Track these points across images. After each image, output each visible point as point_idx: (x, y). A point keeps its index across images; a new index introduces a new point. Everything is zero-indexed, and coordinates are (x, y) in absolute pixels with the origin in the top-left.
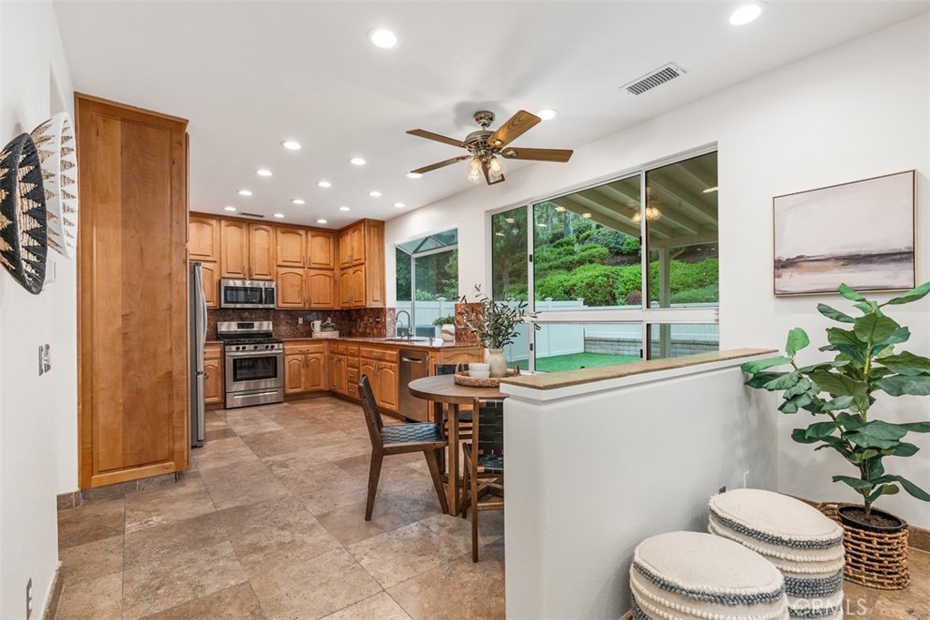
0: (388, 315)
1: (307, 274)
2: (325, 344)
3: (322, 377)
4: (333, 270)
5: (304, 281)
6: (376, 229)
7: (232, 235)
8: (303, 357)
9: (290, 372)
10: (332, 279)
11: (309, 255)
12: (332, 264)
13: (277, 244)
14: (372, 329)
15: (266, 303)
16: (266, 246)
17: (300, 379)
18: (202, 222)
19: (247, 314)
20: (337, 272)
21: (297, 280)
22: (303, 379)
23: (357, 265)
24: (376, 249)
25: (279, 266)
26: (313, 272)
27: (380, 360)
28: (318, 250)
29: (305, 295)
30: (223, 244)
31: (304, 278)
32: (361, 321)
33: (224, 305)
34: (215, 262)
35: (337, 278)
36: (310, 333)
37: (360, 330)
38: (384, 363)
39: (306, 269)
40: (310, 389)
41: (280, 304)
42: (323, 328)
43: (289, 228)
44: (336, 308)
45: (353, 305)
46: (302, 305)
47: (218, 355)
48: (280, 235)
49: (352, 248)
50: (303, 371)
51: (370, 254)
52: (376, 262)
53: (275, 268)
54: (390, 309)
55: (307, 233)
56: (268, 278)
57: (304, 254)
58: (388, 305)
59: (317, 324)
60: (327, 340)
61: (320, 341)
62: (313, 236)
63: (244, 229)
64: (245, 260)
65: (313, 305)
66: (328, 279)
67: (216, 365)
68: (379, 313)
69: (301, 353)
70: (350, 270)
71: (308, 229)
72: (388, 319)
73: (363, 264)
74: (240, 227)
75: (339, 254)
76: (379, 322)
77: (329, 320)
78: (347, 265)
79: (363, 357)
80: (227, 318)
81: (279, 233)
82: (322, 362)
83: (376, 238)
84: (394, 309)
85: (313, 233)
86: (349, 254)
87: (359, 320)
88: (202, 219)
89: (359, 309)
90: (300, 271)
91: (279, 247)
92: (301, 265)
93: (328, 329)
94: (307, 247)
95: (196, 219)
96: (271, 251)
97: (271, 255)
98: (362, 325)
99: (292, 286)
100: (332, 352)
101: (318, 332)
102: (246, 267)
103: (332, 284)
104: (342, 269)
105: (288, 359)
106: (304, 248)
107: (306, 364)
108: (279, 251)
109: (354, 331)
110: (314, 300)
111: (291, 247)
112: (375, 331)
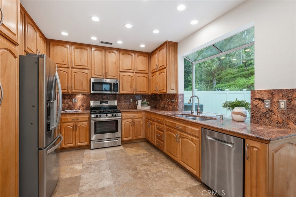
0: (179, 98)
1: (135, 76)
2: (144, 113)
3: (142, 131)
4: (148, 73)
5: (133, 79)
6: (173, 47)
7: (97, 55)
8: (132, 120)
9: (125, 129)
10: (147, 79)
11: (136, 66)
12: (147, 71)
13: (120, 60)
14: (169, 106)
15: (113, 91)
16: (114, 61)
17: (130, 132)
18: (83, 49)
19: (105, 96)
20: (150, 75)
21: (130, 79)
22: (132, 133)
23: (162, 69)
24: (173, 59)
25: (120, 71)
26: (138, 75)
27: (181, 131)
28: (140, 63)
29: (133, 87)
30: (92, 60)
31: (133, 78)
32: (162, 101)
33: (92, 92)
34: (89, 69)
35: (150, 78)
36: (135, 107)
37: (162, 106)
38: (186, 135)
39: (134, 73)
40: (135, 137)
41: (120, 91)
42: (143, 104)
43: (126, 52)
44: (150, 94)
45: (158, 92)
46: (132, 92)
47: (87, 119)
48: (122, 56)
49: (158, 60)
50: (132, 128)
51: (169, 62)
52: (173, 66)
53: (119, 73)
54: (181, 94)
55: (135, 54)
56: (115, 78)
57: (133, 65)
58: (179, 92)
59: (140, 102)
60: (145, 111)
61: (141, 111)
62: (138, 56)
63: (103, 52)
64: (104, 69)
65: (138, 92)
66: (145, 78)
67: (86, 125)
68: (174, 96)
69: (131, 118)
70: (157, 73)
71: (135, 52)
72: (180, 100)
73: (165, 68)
74: (101, 51)
75: (151, 65)
76: (173, 102)
77: (145, 101)
78: (156, 70)
79: (166, 125)
80: (96, 99)
81: (121, 54)
82: (141, 123)
83: (173, 52)
84: (183, 95)
85: (138, 54)
86: (157, 64)
87: (161, 100)
88: (82, 47)
89: (161, 95)
90: (131, 74)
91: (121, 62)
92: (132, 71)
93: (145, 105)
94: (135, 62)
95: (79, 46)
96: (117, 63)
97: (117, 66)
98: (162, 103)
99: (127, 82)
100: (147, 118)
101: (140, 107)
102: (104, 71)
103: (147, 81)
104: (152, 73)
105: (124, 121)
106: (133, 62)
107: (133, 124)
108: (121, 64)
109: (158, 106)
110: (138, 89)
111: (127, 62)
112: (171, 107)
